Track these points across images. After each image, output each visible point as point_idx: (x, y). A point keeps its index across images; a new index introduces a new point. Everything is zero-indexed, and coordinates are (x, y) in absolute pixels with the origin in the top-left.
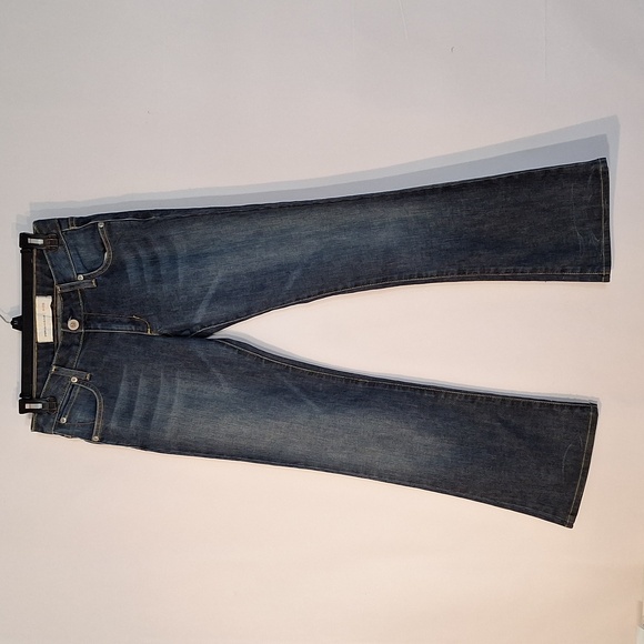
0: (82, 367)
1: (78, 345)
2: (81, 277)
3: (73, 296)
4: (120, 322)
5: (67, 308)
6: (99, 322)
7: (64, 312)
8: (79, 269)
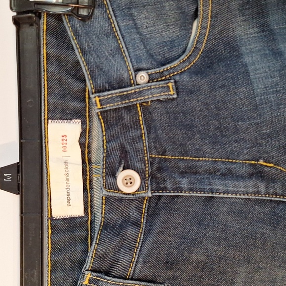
0: (148, 273)
1: (137, 224)
2: (142, 77)
3: (127, 118)
4: (229, 175)
5: (115, 144)
6: (183, 174)
7: (108, 155)
8: (138, 59)
